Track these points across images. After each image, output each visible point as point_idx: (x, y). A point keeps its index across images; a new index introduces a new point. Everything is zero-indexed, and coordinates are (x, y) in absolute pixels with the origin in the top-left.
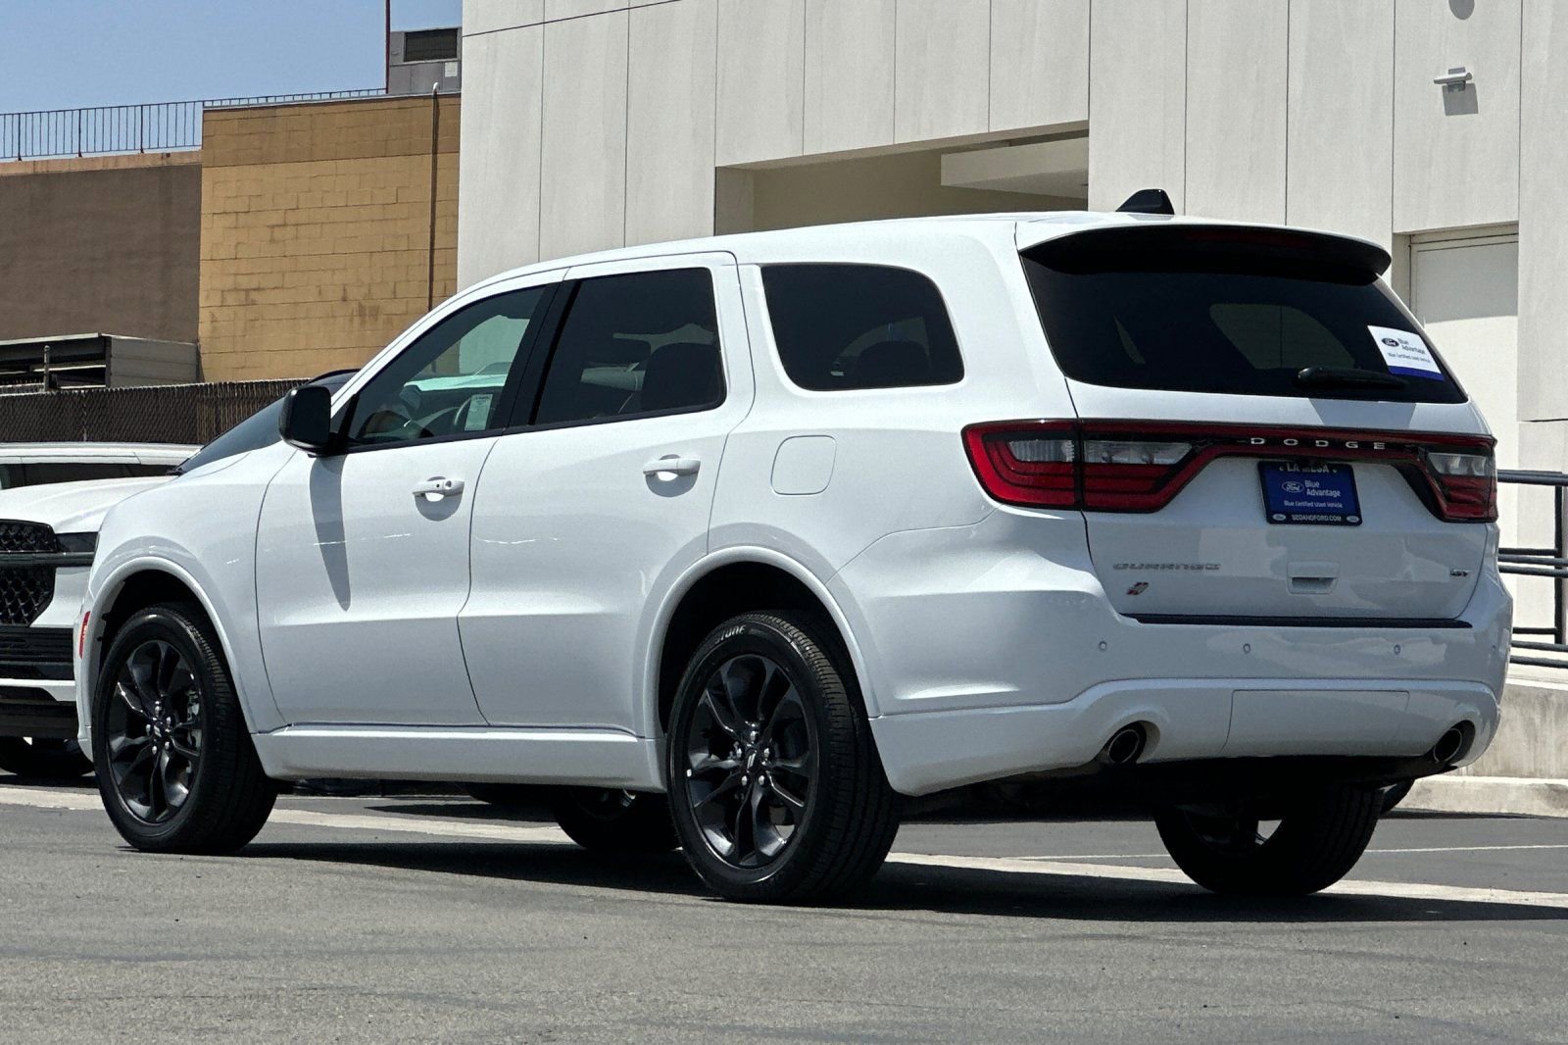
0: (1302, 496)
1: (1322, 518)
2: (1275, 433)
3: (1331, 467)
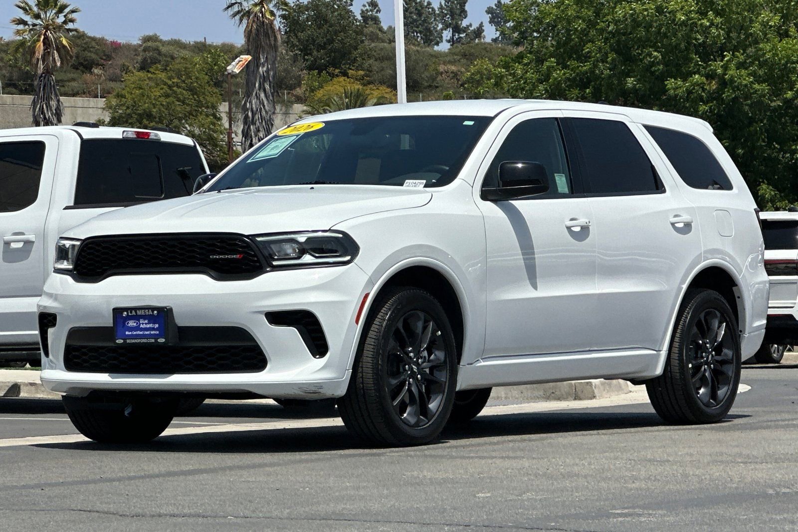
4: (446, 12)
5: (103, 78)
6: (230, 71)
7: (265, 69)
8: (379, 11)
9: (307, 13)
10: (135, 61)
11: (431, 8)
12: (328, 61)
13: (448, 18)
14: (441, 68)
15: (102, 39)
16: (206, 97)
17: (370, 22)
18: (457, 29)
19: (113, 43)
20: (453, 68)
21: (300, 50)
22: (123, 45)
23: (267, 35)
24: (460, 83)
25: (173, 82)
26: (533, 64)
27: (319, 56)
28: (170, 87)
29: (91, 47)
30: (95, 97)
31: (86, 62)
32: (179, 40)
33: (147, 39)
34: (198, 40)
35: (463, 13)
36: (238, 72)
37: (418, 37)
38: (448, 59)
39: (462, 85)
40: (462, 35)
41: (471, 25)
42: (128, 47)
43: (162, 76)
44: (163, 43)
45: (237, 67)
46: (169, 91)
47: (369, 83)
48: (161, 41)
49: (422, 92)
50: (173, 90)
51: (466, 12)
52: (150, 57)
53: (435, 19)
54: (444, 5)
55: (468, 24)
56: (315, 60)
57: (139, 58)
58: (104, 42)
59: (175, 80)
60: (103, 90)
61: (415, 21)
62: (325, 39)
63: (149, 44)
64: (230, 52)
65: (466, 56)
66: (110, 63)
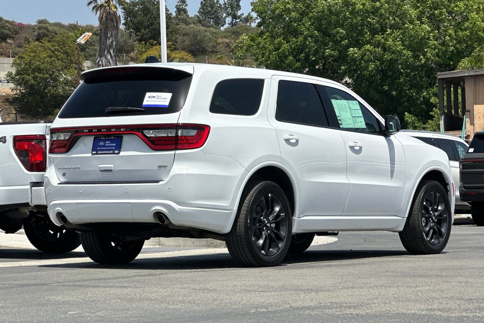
0: (104, 146)
1: (107, 152)
2: (99, 128)
3: (114, 137)
4: (228, 6)
5: (13, 45)
6: (78, 42)
7: (110, 41)
8: (186, 5)
9: (138, 6)
10: (33, 35)
11: (219, 4)
12: (150, 36)
13: (230, 10)
14: (220, 40)
15: (13, 22)
16: (75, 58)
17: (182, 12)
18: (235, 17)
19: (20, 24)
20: (227, 40)
21: (134, 29)
22: (26, 25)
23: (112, 20)
24: (231, 49)
25: (55, 49)
26: (269, 39)
27: (145, 33)
28: (53, 52)
29: (6, 27)
30: (8, 57)
31: (3, 36)
32: (60, 23)
33: (40, 22)
34: (72, 23)
35: (238, 7)
36: (83, 43)
37: (211, 21)
38: (223, 35)
39: (232, 51)
40: (237, 21)
41: (243, 14)
42: (29, 26)
43: (48, 45)
44: (50, 24)
45: (83, 39)
46: (52, 54)
47: (175, 49)
48: (49, 23)
49: (208, 55)
50: (55, 53)
51: (240, 6)
52: (42, 33)
53: (221, 10)
54: (226, 2)
55: (241, 13)
56: (143, 35)
57: (36, 33)
58: (14, 23)
59: (56, 48)
60: (13, 52)
61: (210, 11)
62: (148, 23)
63: (42, 25)
64: (91, 30)
65: (235, 33)
66: (17, 36)
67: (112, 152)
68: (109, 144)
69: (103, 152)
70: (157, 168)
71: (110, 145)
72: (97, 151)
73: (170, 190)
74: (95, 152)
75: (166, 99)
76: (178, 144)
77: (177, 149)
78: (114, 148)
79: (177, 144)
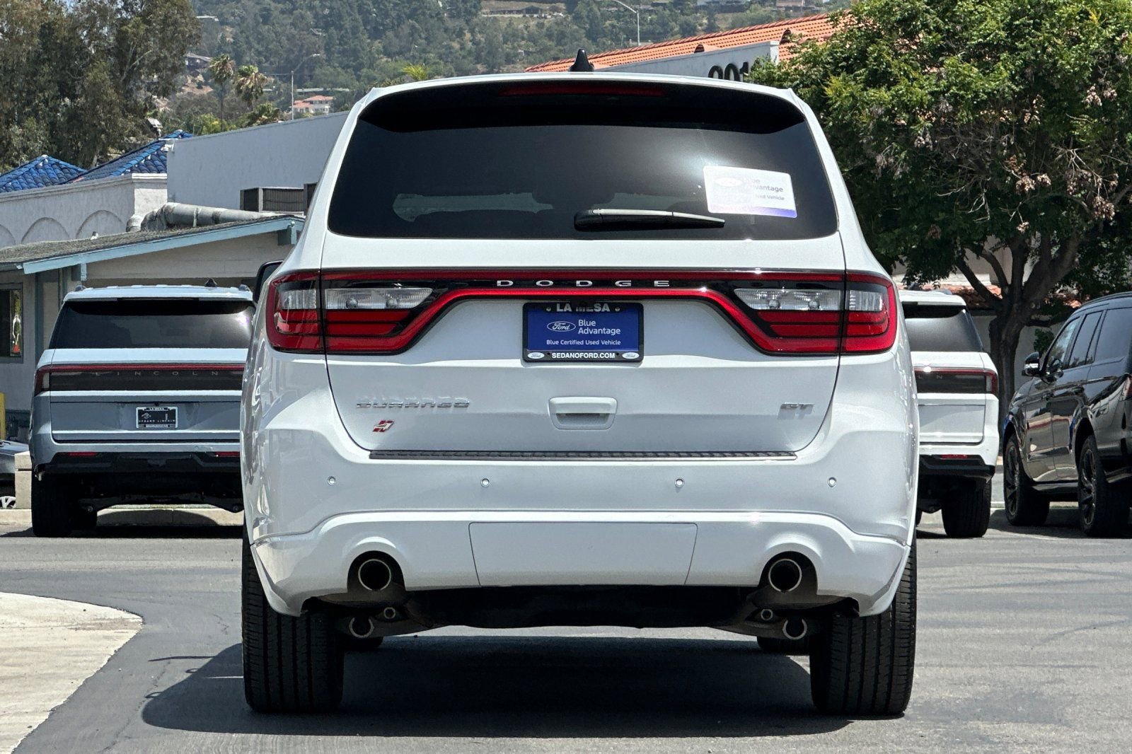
0: (573, 335)
1: (591, 355)
3: (612, 306)
67: (613, 356)
68: (591, 328)
69: (573, 355)
70: (776, 411)
71: (596, 332)
72: (547, 350)
73: (832, 482)
74: (542, 355)
75: (781, 190)
76: (847, 336)
77: (840, 351)
78: (619, 343)
79: (842, 335)
